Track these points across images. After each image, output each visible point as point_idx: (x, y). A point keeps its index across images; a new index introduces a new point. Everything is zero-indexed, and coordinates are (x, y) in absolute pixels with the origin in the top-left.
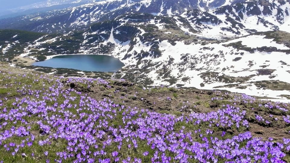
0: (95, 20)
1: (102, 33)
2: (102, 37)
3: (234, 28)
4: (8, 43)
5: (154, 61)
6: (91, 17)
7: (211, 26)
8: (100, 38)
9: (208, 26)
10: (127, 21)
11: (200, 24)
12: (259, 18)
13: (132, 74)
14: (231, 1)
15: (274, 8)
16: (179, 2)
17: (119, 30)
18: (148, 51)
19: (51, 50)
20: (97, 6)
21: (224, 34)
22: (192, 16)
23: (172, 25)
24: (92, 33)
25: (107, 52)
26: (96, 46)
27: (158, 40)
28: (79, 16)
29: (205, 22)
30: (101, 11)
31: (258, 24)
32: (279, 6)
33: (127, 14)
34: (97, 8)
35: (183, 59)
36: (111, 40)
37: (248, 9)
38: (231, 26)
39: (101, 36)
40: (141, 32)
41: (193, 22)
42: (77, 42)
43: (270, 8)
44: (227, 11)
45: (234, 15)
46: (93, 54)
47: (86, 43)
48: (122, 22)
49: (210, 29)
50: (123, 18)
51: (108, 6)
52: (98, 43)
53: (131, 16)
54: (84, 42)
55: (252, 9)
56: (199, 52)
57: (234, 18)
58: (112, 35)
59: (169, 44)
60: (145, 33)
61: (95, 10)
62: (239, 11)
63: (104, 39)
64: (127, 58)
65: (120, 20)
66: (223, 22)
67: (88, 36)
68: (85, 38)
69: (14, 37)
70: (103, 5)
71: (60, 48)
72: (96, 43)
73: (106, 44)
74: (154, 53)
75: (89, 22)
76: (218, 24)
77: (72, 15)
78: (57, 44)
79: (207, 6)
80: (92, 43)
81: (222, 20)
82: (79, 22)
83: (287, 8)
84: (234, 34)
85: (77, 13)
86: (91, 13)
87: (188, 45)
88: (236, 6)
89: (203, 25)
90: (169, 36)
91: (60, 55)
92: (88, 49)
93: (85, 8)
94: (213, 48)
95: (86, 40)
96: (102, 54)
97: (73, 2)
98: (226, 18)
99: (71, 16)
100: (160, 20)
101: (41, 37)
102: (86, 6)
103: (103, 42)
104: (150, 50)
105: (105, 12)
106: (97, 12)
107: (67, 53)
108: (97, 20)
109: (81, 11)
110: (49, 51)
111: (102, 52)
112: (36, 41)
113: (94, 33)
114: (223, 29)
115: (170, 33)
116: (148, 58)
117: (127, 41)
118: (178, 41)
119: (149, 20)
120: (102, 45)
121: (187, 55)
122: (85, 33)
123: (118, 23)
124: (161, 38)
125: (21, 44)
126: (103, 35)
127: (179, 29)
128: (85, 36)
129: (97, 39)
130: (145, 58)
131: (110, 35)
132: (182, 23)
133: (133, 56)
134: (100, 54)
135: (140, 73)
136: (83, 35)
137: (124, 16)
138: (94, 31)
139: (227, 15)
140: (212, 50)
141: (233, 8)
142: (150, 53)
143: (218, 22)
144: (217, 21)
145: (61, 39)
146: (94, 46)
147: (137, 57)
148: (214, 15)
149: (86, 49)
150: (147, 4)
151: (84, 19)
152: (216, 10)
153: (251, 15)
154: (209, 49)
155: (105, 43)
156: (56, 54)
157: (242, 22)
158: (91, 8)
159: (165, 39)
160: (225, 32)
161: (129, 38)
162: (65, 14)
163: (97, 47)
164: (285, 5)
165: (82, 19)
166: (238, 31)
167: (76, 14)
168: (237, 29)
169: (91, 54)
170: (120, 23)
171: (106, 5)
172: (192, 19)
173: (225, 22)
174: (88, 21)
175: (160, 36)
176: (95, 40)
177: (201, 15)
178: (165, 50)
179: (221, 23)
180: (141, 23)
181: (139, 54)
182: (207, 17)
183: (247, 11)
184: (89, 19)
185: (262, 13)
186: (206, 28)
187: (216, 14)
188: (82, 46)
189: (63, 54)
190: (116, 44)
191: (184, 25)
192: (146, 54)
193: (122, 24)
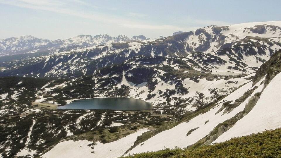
0: (76, 68)
1: (114, 76)
2: (115, 81)
3: (240, 67)
4: (14, 90)
5: (184, 97)
6: (70, 65)
7: (217, 66)
8: (112, 81)
9: (215, 66)
10: (138, 63)
11: (207, 65)
12: (257, 58)
13: (169, 110)
14: (216, 46)
15: (266, 49)
16: (168, 48)
17: (131, 73)
18: (174, 89)
19: (65, 95)
20: (76, 53)
21: (231, 72)
22: (198, 58)
23: (185, 65)
24: (103, 77)
25: (124, 95)
26: (110, 89)
27: (180, 79)
28: (55, 64)
29: (211, 63)
30: (80, 59)
31: (257, 62)
32: (269, 47)
33: (137, 57)
34: (76, 56)
35: (213, 93)
36: (125, 82)
37: (245, 50)
38: (236, 65)
39: (113, 80)
40: (160, 73)
41: (200, 62)
42: (89, 86)
43: (263, 49)
44: (228, 52)
45: (235, 56)
46: (110, 97)
47: (99, 87)
48: (133, 65)
49: (217, 68)
50: (134, 61)
51: (88, 53)
52: (112, 86)
53: (142, 59)
54: (97, 86)
55: (248, 50)
56: (225, 86)
57: (236, 58)
58: (124, 78)
59: (192, 82)
60: (165, 73)
61: (74, 58)
62: (238, 52)
63: (116, 82)
64: (151, 97)
65: (130, 63)
66: (228, 62)
67: (99, 81)
68: (96, 82)
69: (19, 83)
70: (82, 52)
71: (75, 93)
72: (109, 86)
73: (121, 87)
74: (180, 90)
75: (69, 71)
76: (223, 64)
77: (46, 63)
78: (70, 89)
79: (194, 50)
80: (105, 86)
81: (226, 60)
82: (56, 71)
83: (276, 49)
84: (242, 72)
85: (53, 62)
86: (69, 62)
87: (211, 81)
88: (234, 48)
89: (210, 66)
90: (189, 75)
91: (76, 99)
92: (103, 93)
93: (62, 56)
94: (237, 82)
95: (97, 84)
96: (120, 97)
97: (29, 52)
98: (230, 58)
99: (45, 65)
100: (173, 62)
101: (47, 83)
102: (62, 54)
103: (116, 85)
104: (176, 88)
105: (85, 60)
106: (77, 60)
107: (83, 97)
108: (78, 68)
109: (57, 59)
110: (63, 96)
111: (118, 94)
112: (44, 87)
113: (106, 77)
114: (230, 68)
115: (188, 72)
116: (176, 95)
117: (142, 82)
118: (200, 78)
119: (162, 62)
120: (116, 88)
121: (215, 89)
122: (95, 77)
123: (130, 66)
124: (183, 77)
125: (28, 90)
126: (115, 78)
127: (192, 69)
128: (96, 80)
129: (109, 82)
130: (173, 96)
131: (122, 78)
132: (192, 64)
133: (159, 95)
134: (118, 97)
135: (177, 109)
136: (93, 79)
137: (135, 59)
138: (105, 75)
139: (229, 56)
140: (236, 83)
141: (231, 50)
142: (177, 90)
143: (223, 62)
144: (221, 62)
145: (71, 84)
146: (108, 90)
147: (163, 95)
148: (217, 56)
149: (101, 93)
150: (137, 50)
151: (62, 68)
152: (217, 52)
153: (248, 55)
154: (234, 83)
155: (119, 86)
156: (72, 99)
157: (244, 61)
158: (69, 56)
159: (187, 77)
160: (232, 70)
161: (145, 79)
162: (38, 63)
163: (112, 90)
164: (273, 46)
165: (60, 68)
166: (244, 69)
167: (51, 63)
168: (242, 67)
169: (108, 97)
170: (131, 66)
171: (86, 52)
172: (198, 60)
173: (229, 62)
174: (67, 70)
175: (181, 75)
176: (108, 84)
177: (206, 57)
178: (190, 87)
179: (226, 63)
180: (154, 65)
181: (165, 93)
182: (211, 59)
183: (244, 52)
184: (68, 67)
185: (258, 53)
186: (213, 67)
187: (219, 55)
188: (95, 90)
189: (79, 98)
190: (130, 87)
191: (194, 66)
192: (172, 92)
193: (134, 67)
